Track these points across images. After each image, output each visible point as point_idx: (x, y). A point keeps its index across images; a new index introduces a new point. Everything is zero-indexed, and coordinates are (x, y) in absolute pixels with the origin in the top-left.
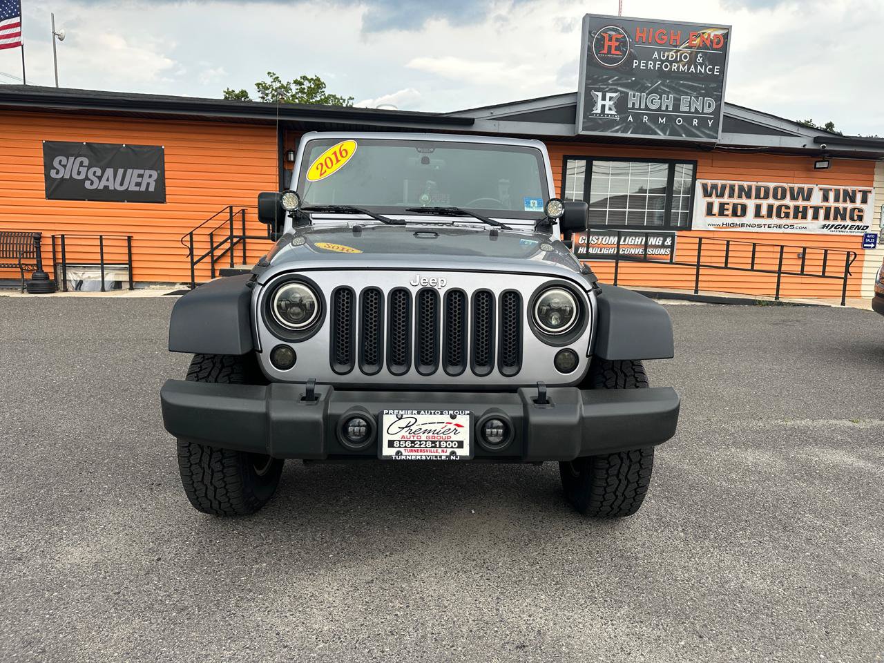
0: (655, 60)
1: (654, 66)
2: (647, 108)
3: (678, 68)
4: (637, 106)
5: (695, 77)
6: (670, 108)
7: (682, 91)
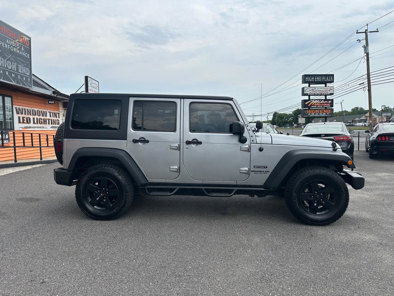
0: (8, 44)
1: (8, 47)
2: (7, 68)
3: (16, 50)
4: (3, 66)
5: (22, 57)
6: (15, 70)
7: (19, 63)
